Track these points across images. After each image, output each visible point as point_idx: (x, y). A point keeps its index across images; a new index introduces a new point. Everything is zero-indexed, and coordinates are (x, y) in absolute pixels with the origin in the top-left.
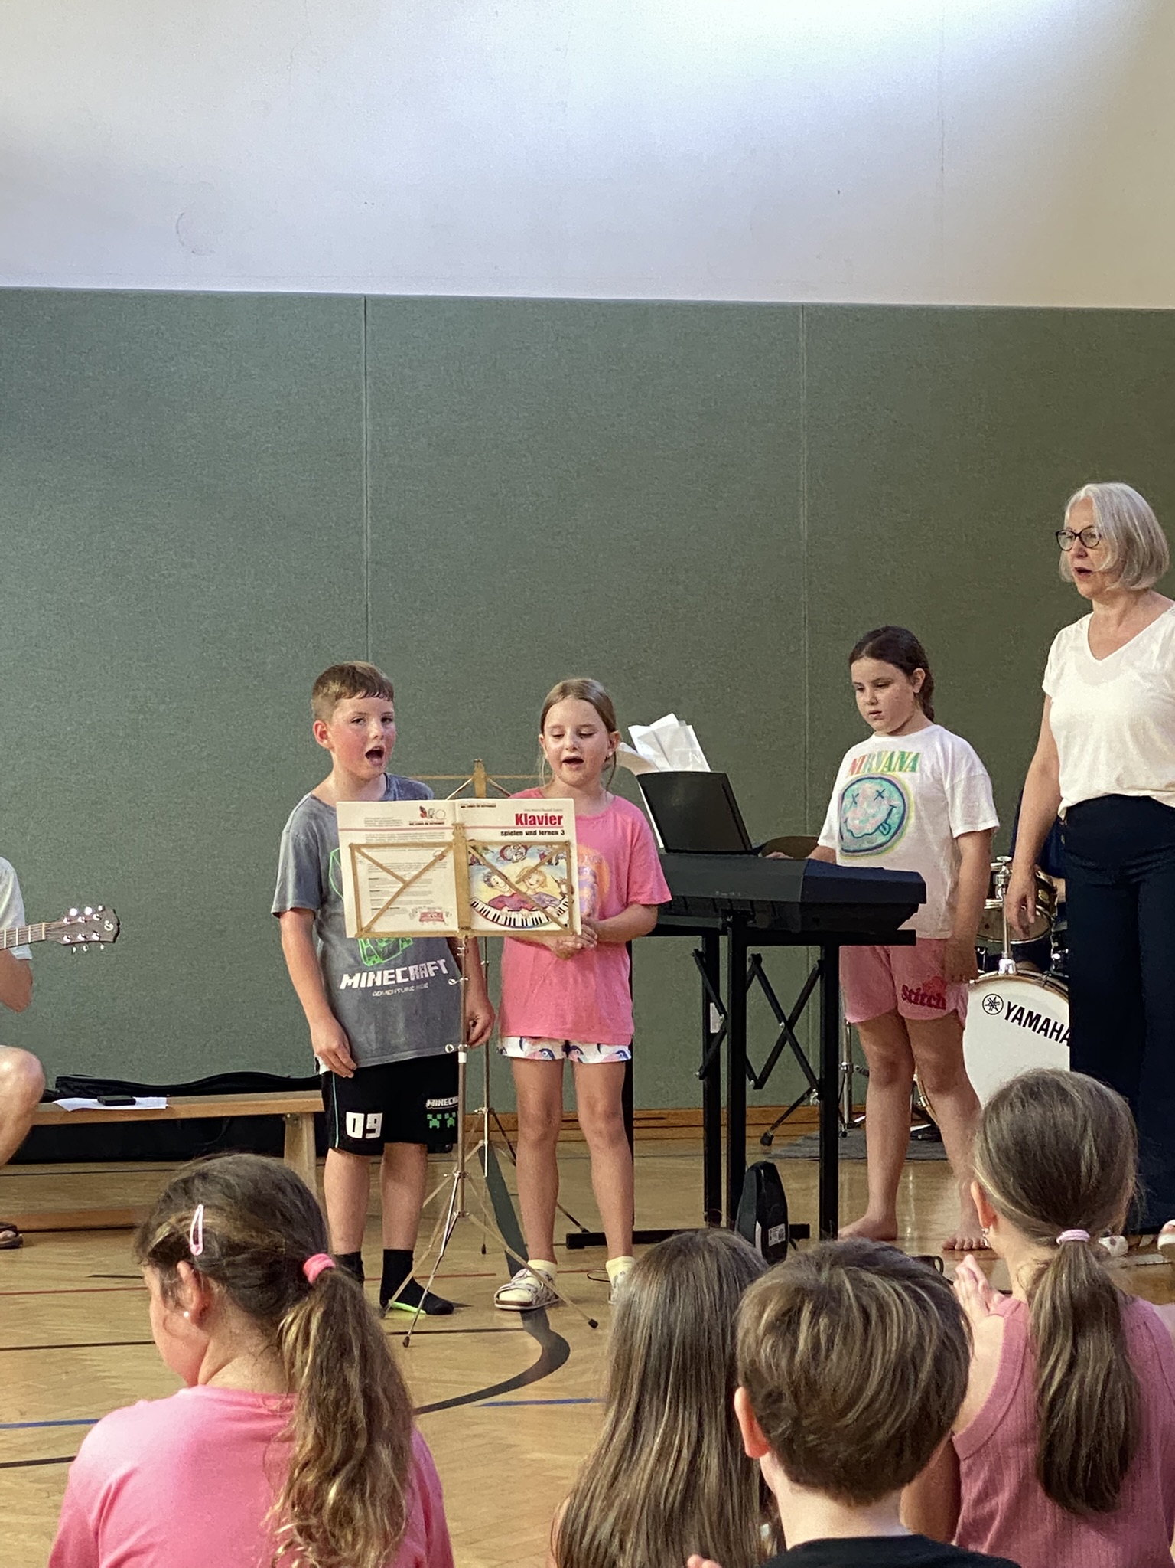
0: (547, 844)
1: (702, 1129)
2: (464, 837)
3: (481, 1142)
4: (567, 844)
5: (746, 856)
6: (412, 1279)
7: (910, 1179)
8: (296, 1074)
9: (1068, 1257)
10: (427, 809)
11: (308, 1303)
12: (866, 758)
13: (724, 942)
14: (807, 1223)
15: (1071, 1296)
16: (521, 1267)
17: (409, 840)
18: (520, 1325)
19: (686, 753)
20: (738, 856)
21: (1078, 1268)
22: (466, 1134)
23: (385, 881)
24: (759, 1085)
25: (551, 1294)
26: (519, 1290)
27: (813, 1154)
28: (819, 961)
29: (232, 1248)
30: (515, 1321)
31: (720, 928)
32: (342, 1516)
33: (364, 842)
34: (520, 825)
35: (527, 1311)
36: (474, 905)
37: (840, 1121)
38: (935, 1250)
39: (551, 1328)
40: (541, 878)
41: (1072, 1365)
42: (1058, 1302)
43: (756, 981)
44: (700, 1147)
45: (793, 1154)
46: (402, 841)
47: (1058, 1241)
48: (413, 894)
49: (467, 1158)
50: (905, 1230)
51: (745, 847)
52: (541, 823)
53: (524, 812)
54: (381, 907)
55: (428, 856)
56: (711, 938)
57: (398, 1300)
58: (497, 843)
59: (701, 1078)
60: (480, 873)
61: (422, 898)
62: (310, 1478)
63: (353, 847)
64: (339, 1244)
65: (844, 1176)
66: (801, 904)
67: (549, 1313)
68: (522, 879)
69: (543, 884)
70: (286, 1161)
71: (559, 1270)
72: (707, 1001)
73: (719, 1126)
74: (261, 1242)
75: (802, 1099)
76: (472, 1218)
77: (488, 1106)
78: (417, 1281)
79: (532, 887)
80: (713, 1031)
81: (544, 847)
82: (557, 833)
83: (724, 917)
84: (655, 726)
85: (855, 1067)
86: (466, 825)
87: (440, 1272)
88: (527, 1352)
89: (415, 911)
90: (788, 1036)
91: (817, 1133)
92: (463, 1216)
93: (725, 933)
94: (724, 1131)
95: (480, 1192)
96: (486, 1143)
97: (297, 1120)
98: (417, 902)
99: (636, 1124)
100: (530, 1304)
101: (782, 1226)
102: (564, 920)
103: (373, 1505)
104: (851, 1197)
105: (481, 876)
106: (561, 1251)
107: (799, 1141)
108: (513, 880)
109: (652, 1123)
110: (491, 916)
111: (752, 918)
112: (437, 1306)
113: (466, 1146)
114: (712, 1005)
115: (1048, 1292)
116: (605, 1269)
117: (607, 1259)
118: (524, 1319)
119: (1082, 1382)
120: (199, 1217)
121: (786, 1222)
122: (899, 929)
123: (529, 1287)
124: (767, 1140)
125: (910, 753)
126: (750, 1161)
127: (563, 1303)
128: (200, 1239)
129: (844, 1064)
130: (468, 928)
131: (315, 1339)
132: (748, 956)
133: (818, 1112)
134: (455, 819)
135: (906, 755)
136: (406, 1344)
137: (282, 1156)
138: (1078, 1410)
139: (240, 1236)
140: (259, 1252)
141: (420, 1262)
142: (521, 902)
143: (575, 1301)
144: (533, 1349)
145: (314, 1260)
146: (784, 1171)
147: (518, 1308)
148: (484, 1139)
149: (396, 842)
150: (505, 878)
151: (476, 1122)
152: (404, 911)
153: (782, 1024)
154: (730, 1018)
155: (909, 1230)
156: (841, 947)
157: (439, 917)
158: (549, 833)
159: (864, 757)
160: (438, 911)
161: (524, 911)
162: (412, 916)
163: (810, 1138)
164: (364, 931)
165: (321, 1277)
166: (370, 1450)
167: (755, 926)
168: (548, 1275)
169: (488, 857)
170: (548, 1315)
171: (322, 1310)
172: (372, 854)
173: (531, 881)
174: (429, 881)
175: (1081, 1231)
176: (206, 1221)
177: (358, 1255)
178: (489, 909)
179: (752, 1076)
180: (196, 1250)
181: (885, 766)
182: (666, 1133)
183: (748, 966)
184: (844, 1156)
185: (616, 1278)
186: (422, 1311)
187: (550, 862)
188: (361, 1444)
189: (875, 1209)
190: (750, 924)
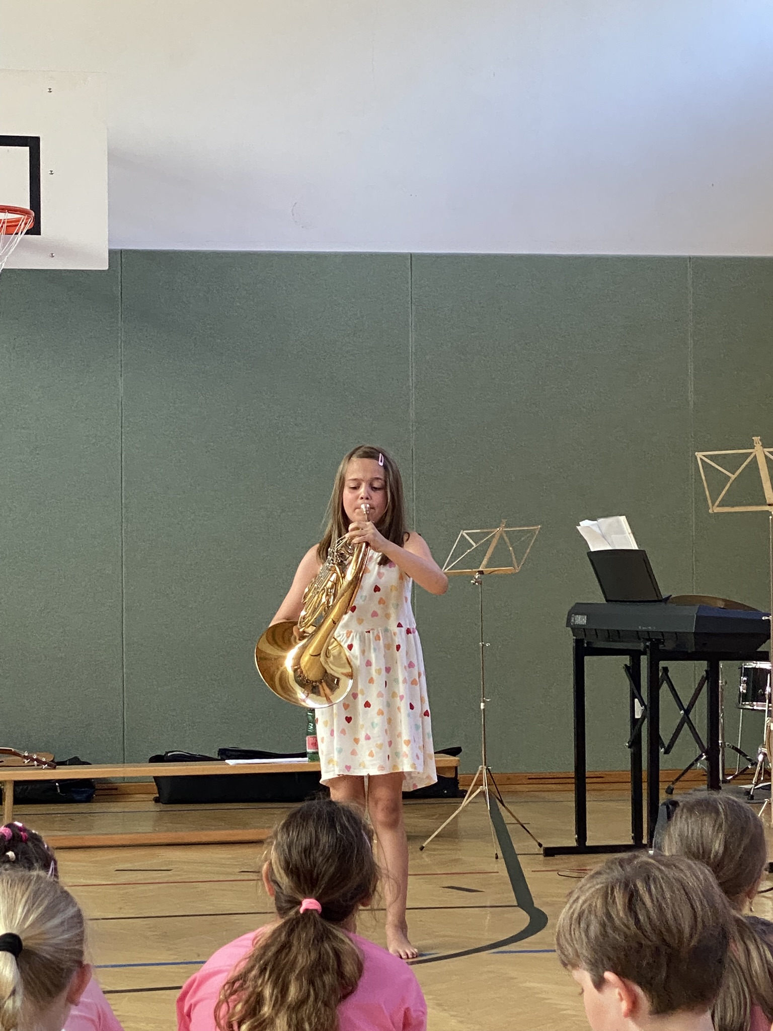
5: (658, 603)
18: (514, 904)
20: (653, 603)
24: (667, 752)
28: (706, 671)
30: (512, 901)
31: (642, 650)
39: (534, 906)
43: (665, 684)
51: (658, 598)
56: (635, 656)
59: (629, 747)
66: (694, 633)
71: (540, 870)
72: (633, 697)
73: (641, 781)
75: (692, 765)
80: (637, 716)
83: (645, 643)
85: (727, 744)
87: (462, 870)
88: (520, 920)
90: (686, 719)
93: (644, 653)
96: (487, 789)
106: (539, 858)
109: (595, 780)
111: (663, 643)
114: (636, 700)
122: (759, 649)
124: (670, 791)
129: (720, 741)
132: (660, 668)
144: (524, 918)
153: (682, 712)
154: (648, 708)
156: (720, 662)
167: (664, 648)
179: (663, 746)
182: (605, 786)
183: (660, 675)
190: (661, 646)
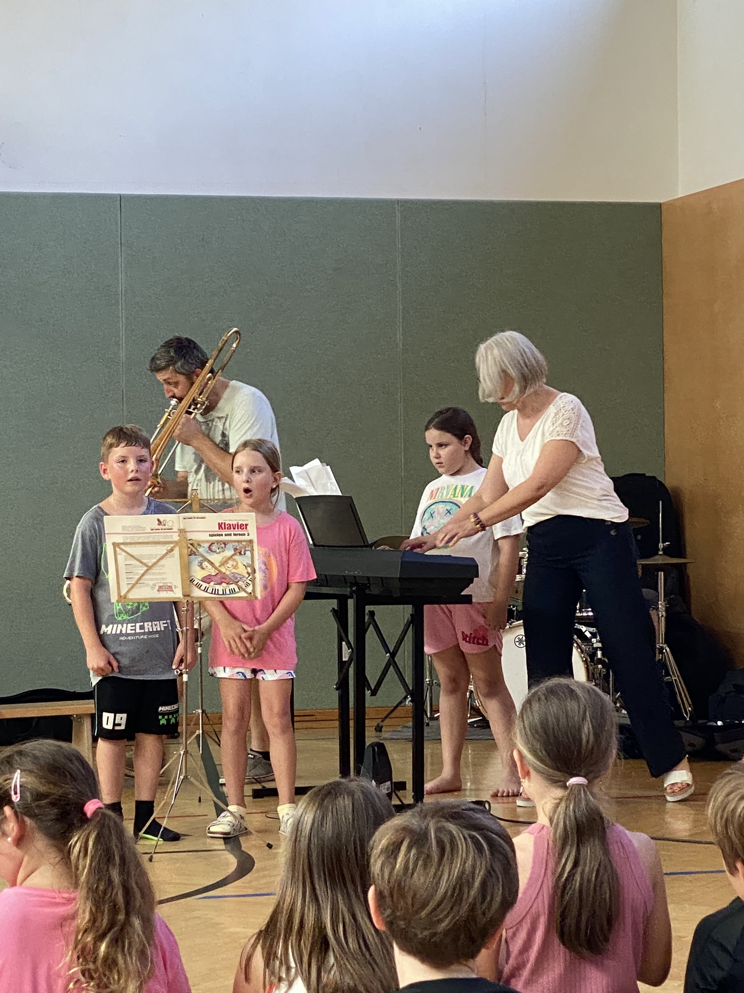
0: (238, 541)
1: (338, 722)
2: (185, 538)
3: (197, 731)
4: (251, 541)
5: (364, 549)
6: (154, 820)
7: (469, 752)
8: (78, 690)
9: (574, 793)
10: (162, 520)
11: (88, 828)
12: (440, 489)
13: (351, 603)
14: (404, 781)
15: (576, 818)
16: (223, 810)
17: (151, 540)
18: (223, 847)
19: (326, 484)
20: (359, 548)
21: (580, 800)
22: (188, 727)
23: (135, 566)
24: (374, 693)
25: (243, 827)
26: (223, 824)
27: (408, 737)
28: (411, 615)
29: (39, 796)
30: (220, 845)
31: (349, 594)
32: (110, 963)
33: (122, 541)
34: (221, 530)
35: (227, 838)
36: (192, 581)
37: (425, 716)
38: (485, 797)
39: (243, 849)
40: (235, 563)
41: (576, 864)
42: (568, 822)
43: (371, 628)
44: (336, 733)
45: (395, 737)
46: (145, 541)
47: (568, 784)
48: (154, 574)
49: (188, 742)
50: (466, 785)
51: (364, 543)
52: (234, 529)
53: (223, 522)
54: (133, 583)
55: (162, 550)
56: (342, 601)
57: (145, 833)
58: (207, 541)
59: (337, 689)
60: (196, 560)
61: (159, 577)
62: (89, 938)
63: (115, 545)
64: (107, 796)
65: (428, 749)
66: (400, 578)
67: (242, 839)
68: (224, 563)
69: (235, 567)
70: (73, 745)
71: (248, 812)
72: (340, 640)
73: (349, 720)
74: (57, 791)
75: (401, 702)
76: (192, 779)
77: (202, 708)
78: (157, 820)
79: (229, 569)
80: (344, 660)
81: (237, 544)
82: (244, 535)
83: (351, 587)
84: (306, 467)
85: (434, 681)
86: (187, 530)
87: (172, 814)
88: (227, 864)
89: (155, 585)
90: (392, 662)
91: (410, 724)
92: (187, 778)
93: (351, 597)
94: (352, 723)
95: (197, 764)
96: (201, 732)
97: (80, 718)
98: (156, 579)
99: (296, 719)
100: (229, 833)
101: (389, 783)
102: (249, 589)
103: (130, 954)
104: (432, 764)
105: (196, 562)
106: (248, 800)
107: (400, 729)
108: (217, 565)
109: (306, 718)
110: (203, 588)
111: (369, 588)
112: (171, 836)
113: (189, 733)
114: (344, 643)
115: (562, 816)
116: (277, 811)
117: (278, 805)
118: (225, 843)
119: (582, 873)
120: (17, 778)
121: (391, 780)
122: (463, 593)
123: (229, 823)
124: (379, 729)
125: (467, 486)
126: (368, 742)
127: (251, 833)
128: (18, 791)
129: (427, 680)
130: (188, 596)
131: (91, 852)
132: (367, 612)
133: (411, 710)
134: (180, 526)
135: (465, 488)
136: (151, 860)
137: (71, 742)
138: (581, 891)
139: (44, 788)
140: (55, 799)
141: (159, 808)
142: (222, 579)
143: (259, 831)
144: (232, 862)
145: (90, 804)
146: (389, 747)
147: (222, 836)
148: (199, 729)
149: (141, 541)
150: (212, 563)
151: (194, 719)
152: (148, 585)
153: (388, 654)
154: (355, 650)
155: (469, 784)
156: (425, 606)
157: (170, 588)
158: (240, 535)
159: (439, 489)
160: (169, 585)
161: (224, 584)
162: (153, 588)
163: (407, 727)
164: (122, 598)
165: (95, 813)
166: (127, 921)
167: (370, 592)
168: (241, 815)
169: (201, 550)
170: (241, 841)
171: (96, 833)
172: (127, 549)
173: (228, 565)
174: (163, 566)
175: (582, 778)
176: (22, 780)
177: (119, 804)
178: (202, 583)
179: (369, 688)
180: (16, 798)
181: (451, 494)
182: (314, 725)
183: (367, 617)
184: (428, 739)
185: (283, 817)
186: (160, 839)
187: (240, 553)
188: (121, 917)
189: (447, 772)
190: (367, 591)
